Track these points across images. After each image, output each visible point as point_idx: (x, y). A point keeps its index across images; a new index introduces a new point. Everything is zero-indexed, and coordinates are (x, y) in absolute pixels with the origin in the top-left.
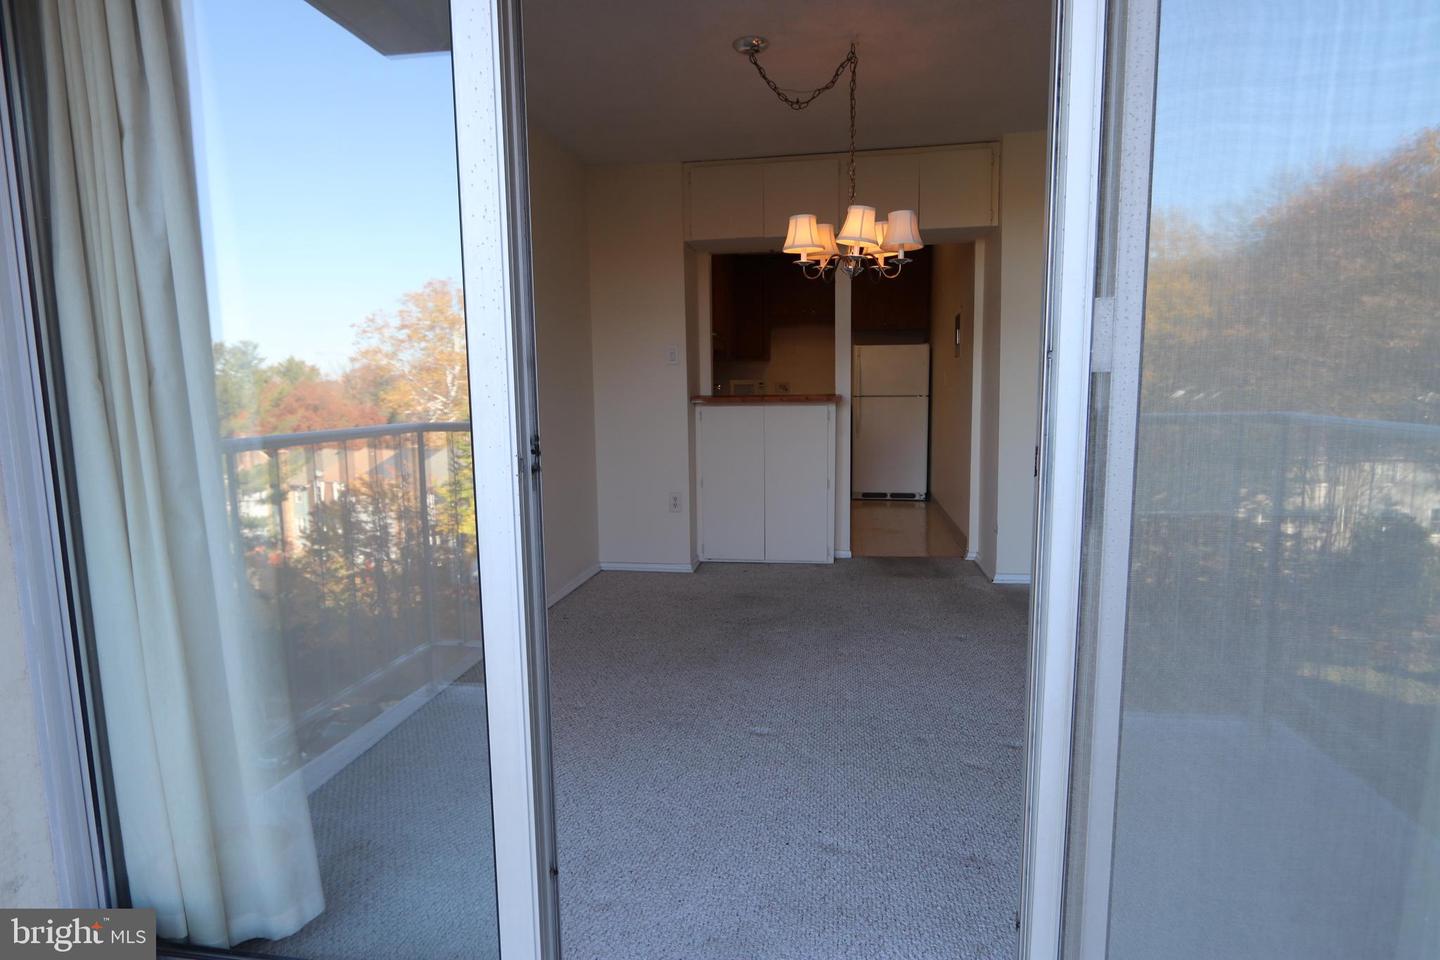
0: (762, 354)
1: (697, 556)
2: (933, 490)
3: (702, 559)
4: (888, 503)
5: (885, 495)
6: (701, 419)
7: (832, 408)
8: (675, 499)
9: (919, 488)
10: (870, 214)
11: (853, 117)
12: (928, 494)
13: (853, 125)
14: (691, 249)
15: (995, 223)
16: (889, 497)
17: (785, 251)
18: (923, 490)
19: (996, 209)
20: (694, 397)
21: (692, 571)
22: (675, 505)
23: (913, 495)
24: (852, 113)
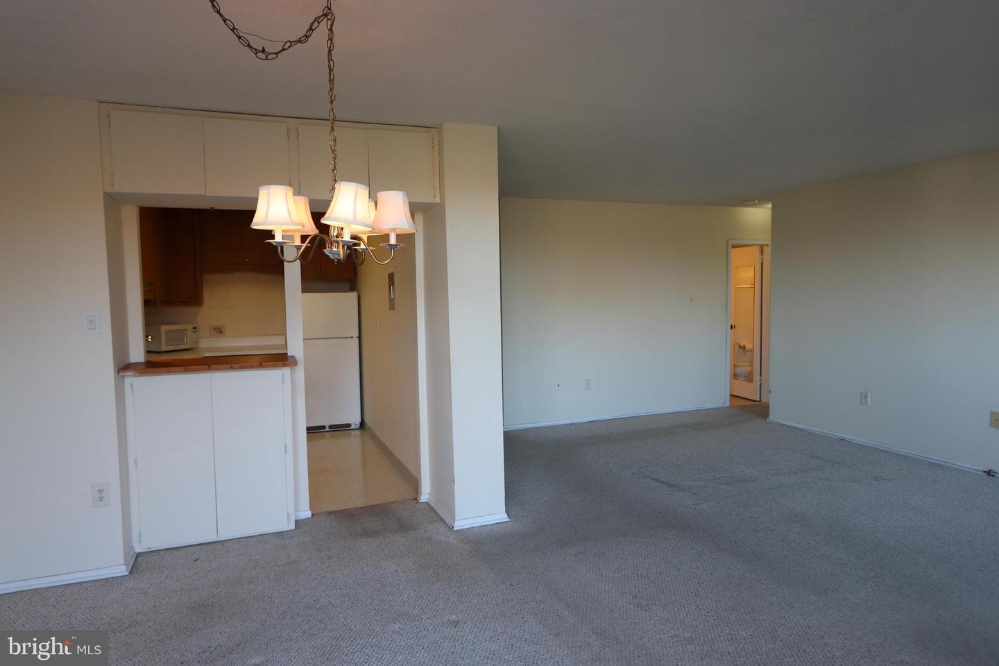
0: (195, 299)
1: (132, 547)
2: (367, 420)
3: (138, 550)
4: (327, 434)
5: (324, 427)
6: (132, 391)
7: (286, 371)
8: (101, 491)
9: (355, 420)
10: (363, 192)
11: (331, 81)
12: (362, 424)
13: (331, 90)
14: (113, 202)
15: (438, 200)
16: (327, 429)
17: (253, 228)
18: (359, 420)
19: (437, 186)
20: (124, 367)
21: (127, 573)
22: (101, 499)
23: (349, 425)
24: (330, 75)
